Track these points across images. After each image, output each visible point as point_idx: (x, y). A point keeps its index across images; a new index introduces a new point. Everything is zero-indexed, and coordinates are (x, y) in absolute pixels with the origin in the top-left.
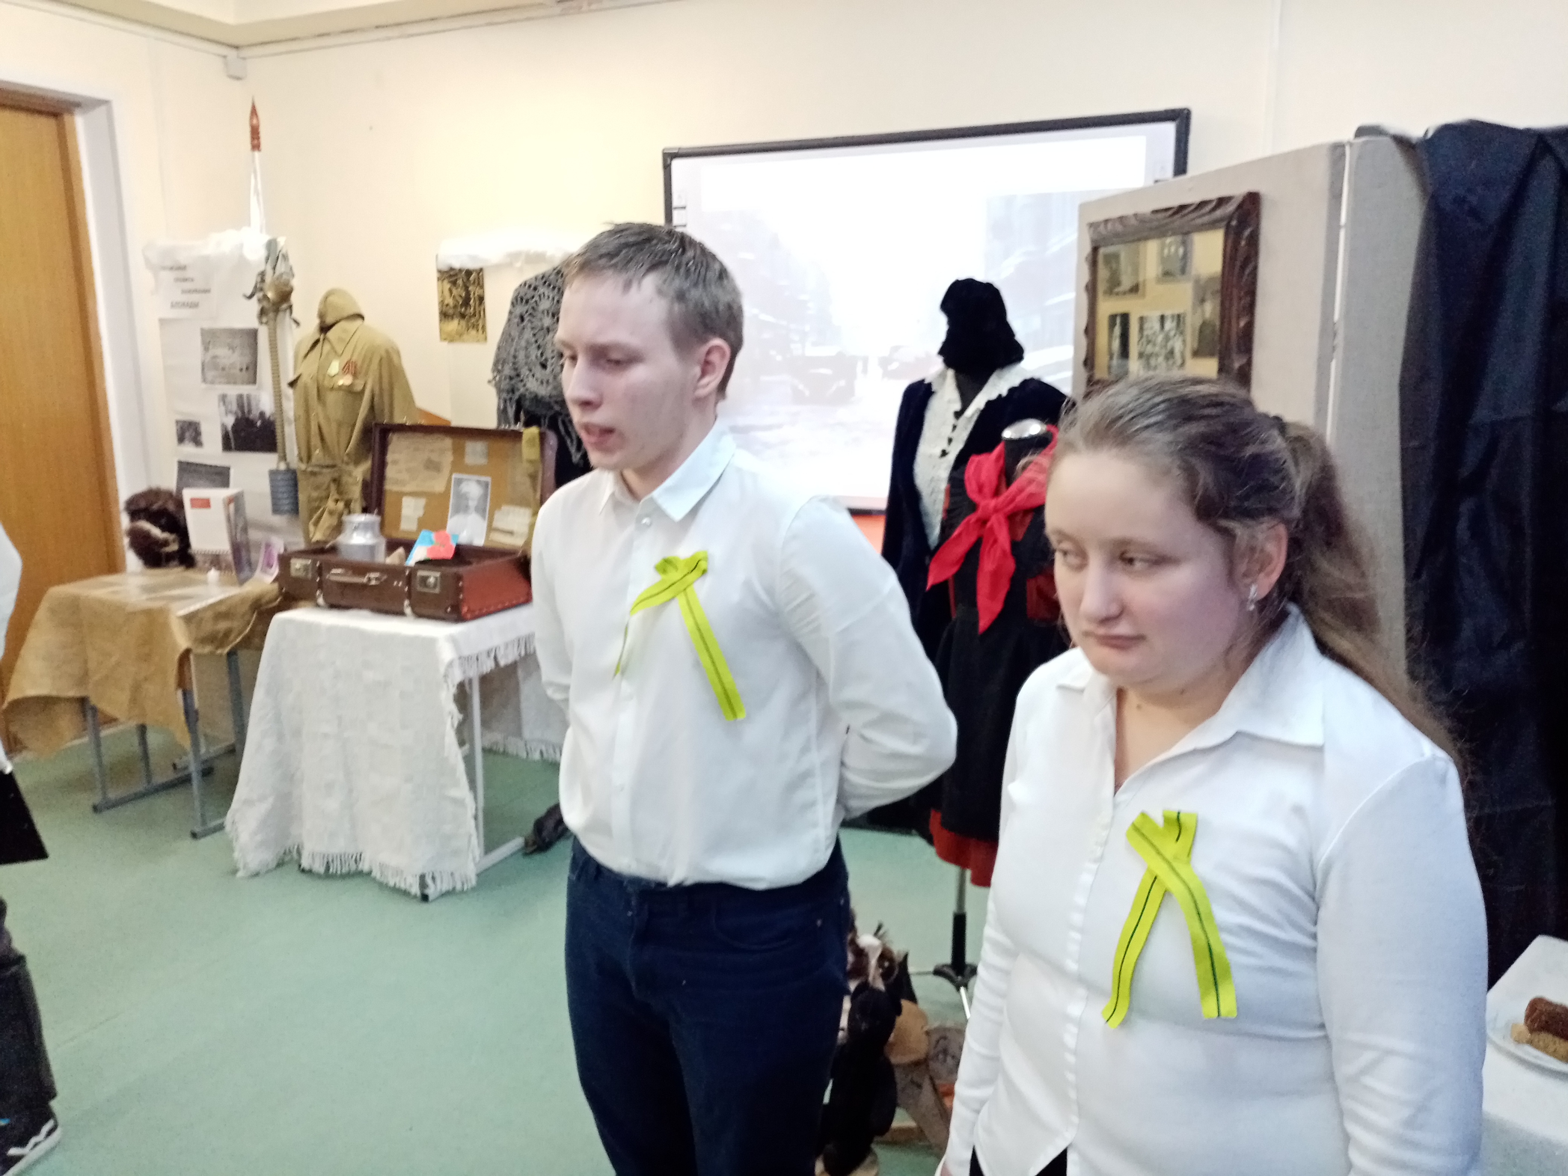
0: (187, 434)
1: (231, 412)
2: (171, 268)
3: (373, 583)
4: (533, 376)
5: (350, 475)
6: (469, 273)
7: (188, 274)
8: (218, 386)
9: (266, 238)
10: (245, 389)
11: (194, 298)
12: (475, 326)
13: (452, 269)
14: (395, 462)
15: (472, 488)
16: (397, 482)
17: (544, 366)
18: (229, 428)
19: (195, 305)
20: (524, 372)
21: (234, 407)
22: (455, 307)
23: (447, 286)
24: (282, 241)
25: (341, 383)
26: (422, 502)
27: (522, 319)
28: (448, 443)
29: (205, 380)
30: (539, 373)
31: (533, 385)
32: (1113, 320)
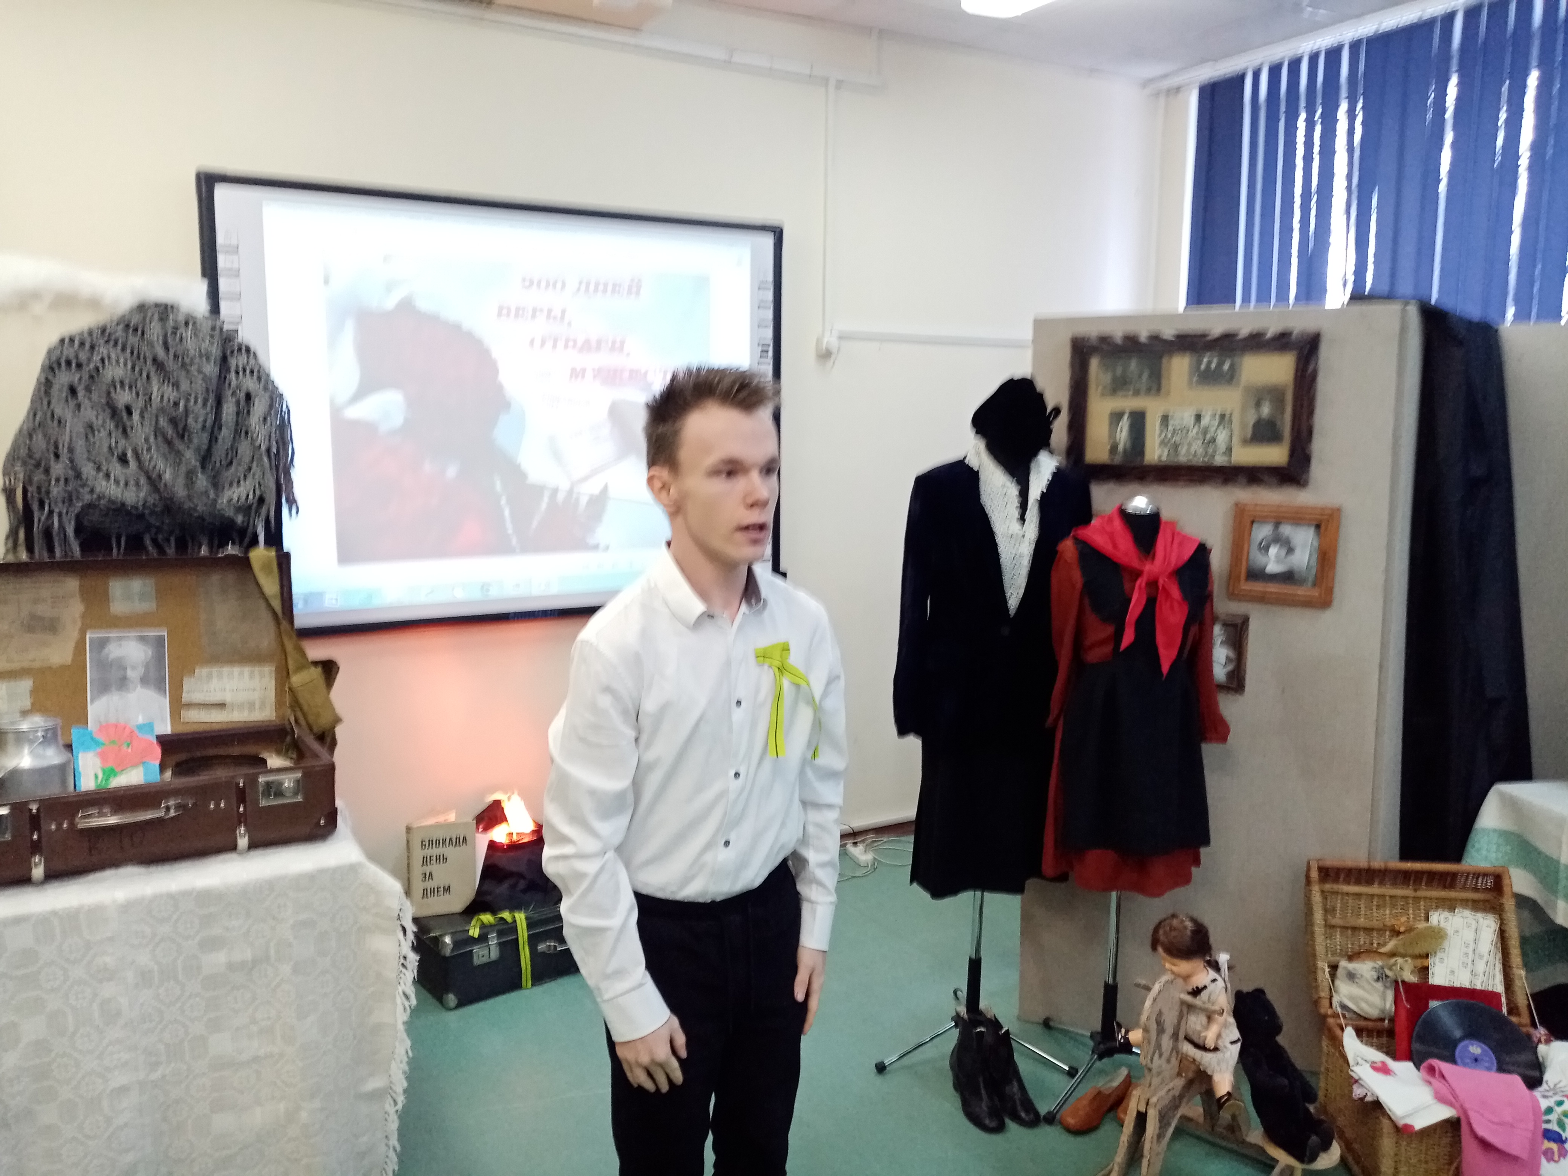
3: (172, 813)
4: (108, 476)
15: (130, 650)
27: (73, 391)
28: (72, 584)
30: (116, 469)
31: (111, 490)
32: (1116, 417)
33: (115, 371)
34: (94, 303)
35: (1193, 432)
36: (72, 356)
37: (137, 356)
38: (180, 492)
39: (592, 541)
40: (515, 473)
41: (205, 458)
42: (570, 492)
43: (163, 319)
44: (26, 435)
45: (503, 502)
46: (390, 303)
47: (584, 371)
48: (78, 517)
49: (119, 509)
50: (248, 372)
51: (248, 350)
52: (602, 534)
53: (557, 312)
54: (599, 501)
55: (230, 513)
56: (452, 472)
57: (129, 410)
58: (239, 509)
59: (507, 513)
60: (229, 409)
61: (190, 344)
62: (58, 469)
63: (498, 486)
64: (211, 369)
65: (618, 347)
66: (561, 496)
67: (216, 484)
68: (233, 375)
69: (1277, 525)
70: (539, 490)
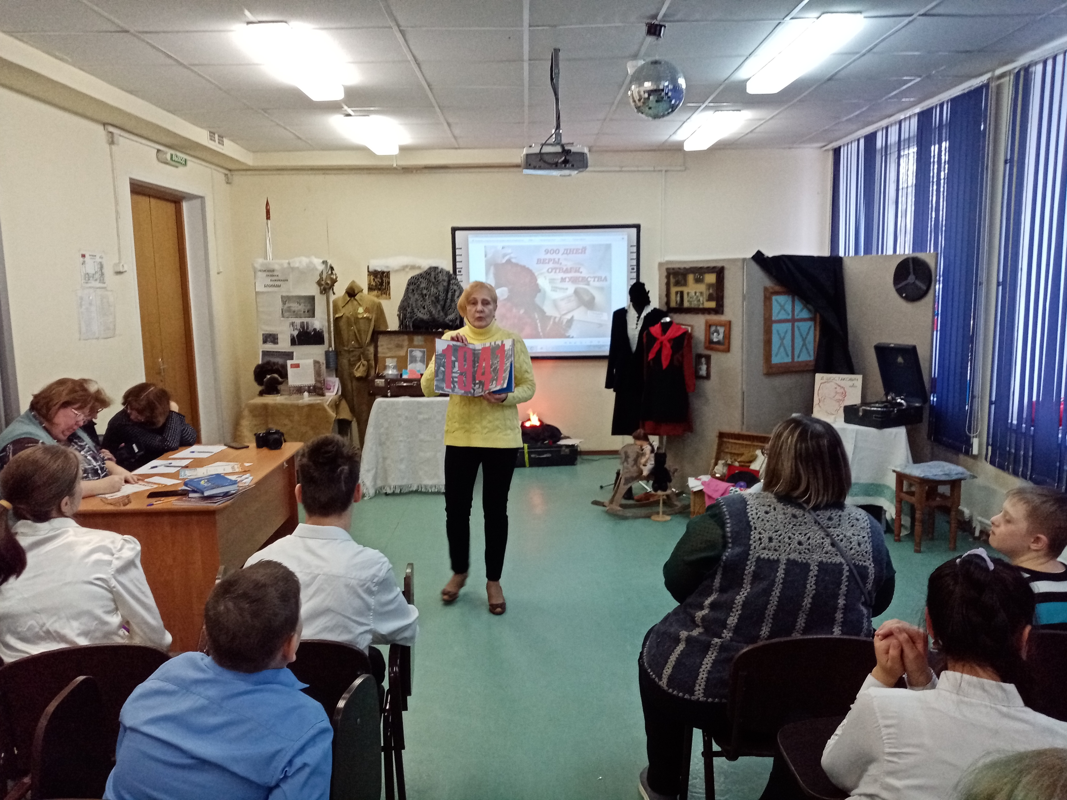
0: (269, 339)
1: (296, 329)
2: (265, 271)
4: (420, 312)
5: (368, 350)
6: (383, 273)
7: (275, 273)
8: (290, 319)
9: (321, 261)
10: (305, 320)
11: (278, 283)
12: (386, 293)
13: (375, 271)
14: (382, 345)
15: (418, 353)
16: (383, 353)
17: (424, 308)
18: (295, 336)
19: (279, 286)
20: (416, 310)
21: (299, 327)
22: (376, 286)
23: (372, 277)
24: (330, 262)
25: (365, 316)
26: (395, 360)
27: (413, 291)
28: (406, 337)
29: (283, 316)
30: (422, 311)
31: (420, 315)
32: (677, 293)
33: (423, 285)
34: (419, 268)
35: (695, 297)
37: (429, 281)
38: (436, 316)
39: (567, 335)
40: (542, 312)
41: (443, 308)
42: (560, 318)
43: (435, 271)
44: (403, 301)
45: (538, 321)
46: (504, 261)
47: (565, 278)
48: (413, 322)
49: (422, 320)
52: (572, 332)
53: (557, 260)
54: (571, 321)
55: (448, 322)
56: (522, 311)
57: (426, 295)
58: (451, 321)
59: (539, 325)
60: (450, 294)
61: (441, 277)
62: (409, 310)
63: (536, 316)
64: (445, 284)
65: (577, 271)
66: (557, 320)
67: (446, 315)
69: (716, 326)
70: (549, 318)
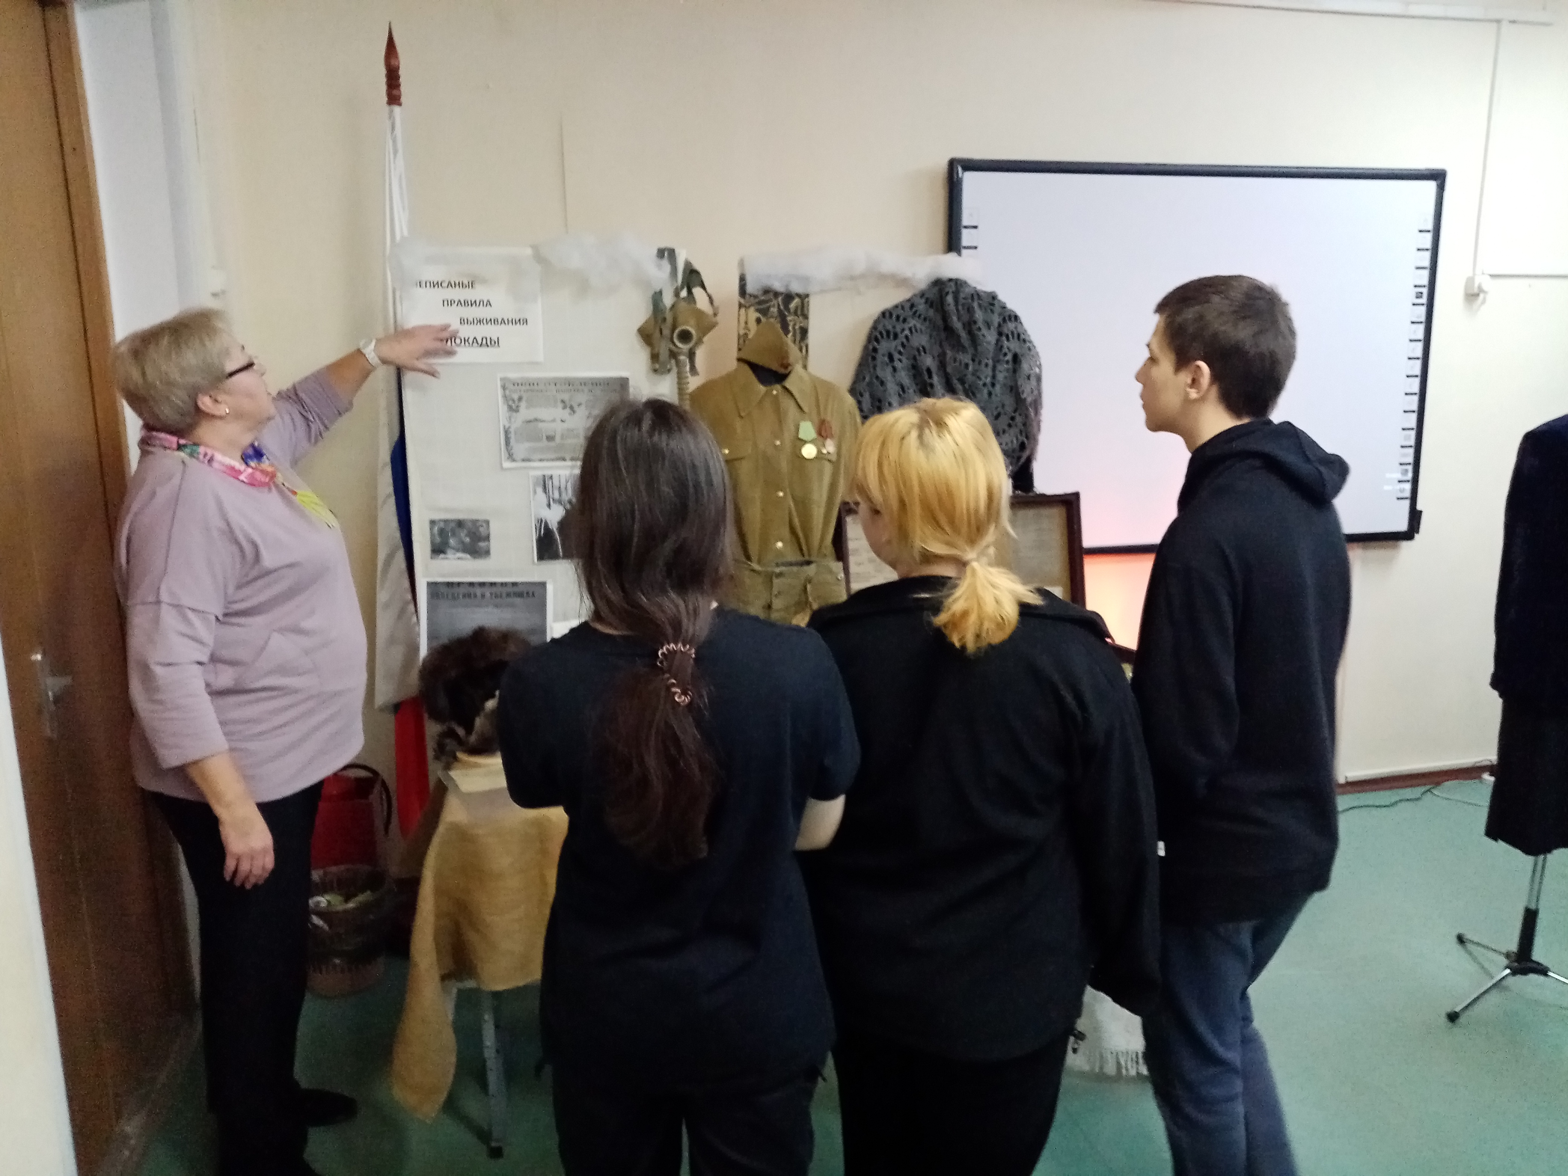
2: (438, 284)
6: (789, 297)
7: (478, 294)
8: (534, 464)
9: (652, 248)
11: (489, 331)
19: (489, 343)
21: (568, 494)
23: (753, 315)
24: (688, 252)
25: (824, 450)
29: (511, 457)
36: (890, 327)
50: (1016, 335)
51: (1016, 318)
68: (1004, 338)
